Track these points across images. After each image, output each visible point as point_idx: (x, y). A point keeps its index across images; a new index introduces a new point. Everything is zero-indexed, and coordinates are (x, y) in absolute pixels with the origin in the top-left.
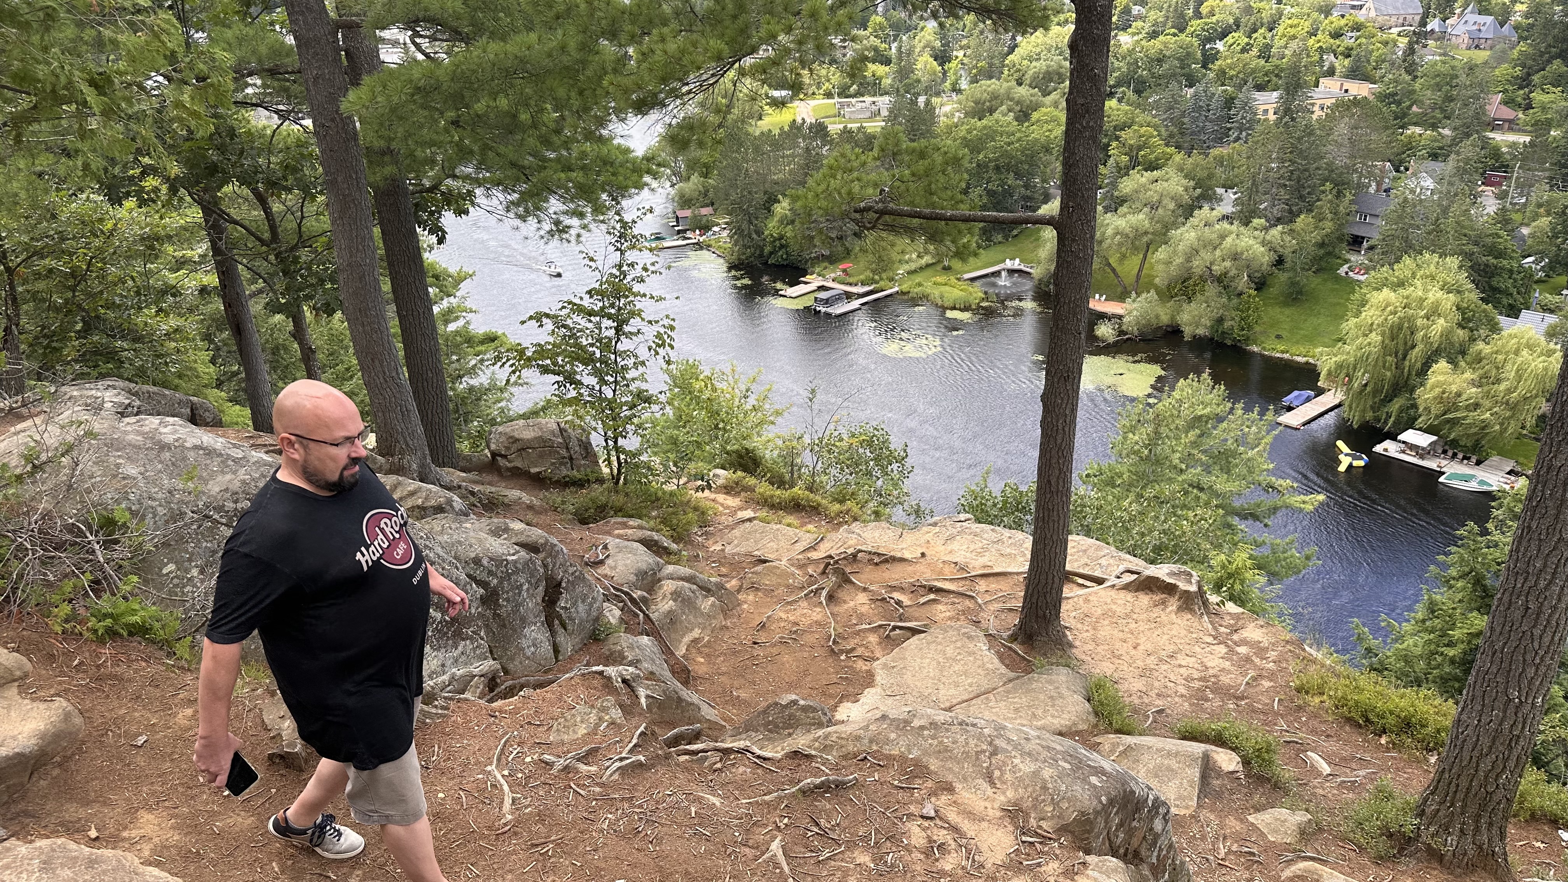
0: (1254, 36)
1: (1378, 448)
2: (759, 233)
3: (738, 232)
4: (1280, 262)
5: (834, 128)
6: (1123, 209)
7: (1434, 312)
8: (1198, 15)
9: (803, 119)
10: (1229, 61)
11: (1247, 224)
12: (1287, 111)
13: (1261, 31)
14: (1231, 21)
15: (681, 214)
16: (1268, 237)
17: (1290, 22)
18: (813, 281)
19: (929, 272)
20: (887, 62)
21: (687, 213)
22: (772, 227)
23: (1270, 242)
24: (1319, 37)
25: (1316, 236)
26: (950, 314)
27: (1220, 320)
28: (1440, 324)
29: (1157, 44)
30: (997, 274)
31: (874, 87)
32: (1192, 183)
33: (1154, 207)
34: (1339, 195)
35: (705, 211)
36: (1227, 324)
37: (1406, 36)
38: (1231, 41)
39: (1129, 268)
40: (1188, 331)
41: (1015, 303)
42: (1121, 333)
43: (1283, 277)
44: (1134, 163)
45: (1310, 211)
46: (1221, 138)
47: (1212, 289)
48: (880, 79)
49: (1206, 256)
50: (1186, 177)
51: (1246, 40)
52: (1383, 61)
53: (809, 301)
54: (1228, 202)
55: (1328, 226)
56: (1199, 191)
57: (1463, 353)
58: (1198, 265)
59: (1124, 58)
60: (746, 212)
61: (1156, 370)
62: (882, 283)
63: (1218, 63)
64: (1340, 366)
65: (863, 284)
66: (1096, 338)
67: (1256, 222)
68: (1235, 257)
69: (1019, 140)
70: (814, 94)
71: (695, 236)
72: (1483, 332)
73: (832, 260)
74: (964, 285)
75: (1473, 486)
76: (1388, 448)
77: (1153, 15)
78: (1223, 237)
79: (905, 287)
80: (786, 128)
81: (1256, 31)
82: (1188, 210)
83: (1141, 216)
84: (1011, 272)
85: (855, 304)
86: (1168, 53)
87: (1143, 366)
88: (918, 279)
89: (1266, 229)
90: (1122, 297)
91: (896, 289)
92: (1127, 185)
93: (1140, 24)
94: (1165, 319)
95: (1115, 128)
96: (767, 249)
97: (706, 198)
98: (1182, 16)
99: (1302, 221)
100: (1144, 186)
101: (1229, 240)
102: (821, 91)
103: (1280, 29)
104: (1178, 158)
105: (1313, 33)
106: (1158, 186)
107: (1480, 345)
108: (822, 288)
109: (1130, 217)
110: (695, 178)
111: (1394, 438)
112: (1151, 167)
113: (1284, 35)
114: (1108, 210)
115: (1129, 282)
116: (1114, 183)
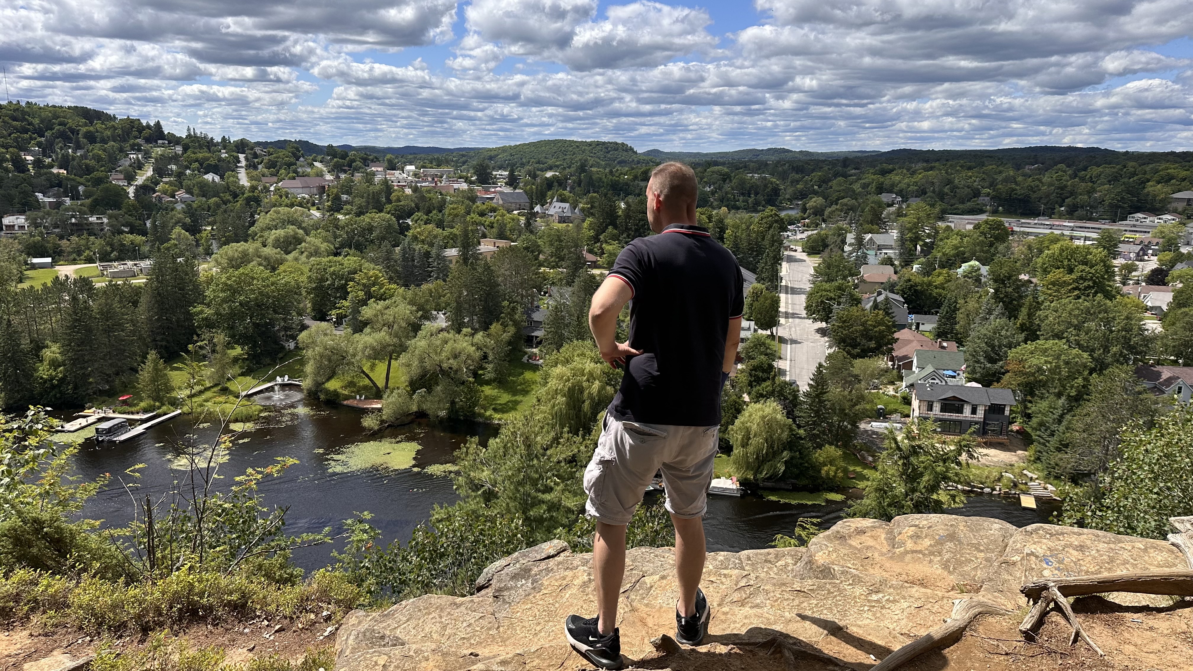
0: (431, 215)
4: (485, 358)
5: (100, 284)
7: (591, 377)
9: (66, 276)
10: (419, 230)
11: (459, 332)
12: (465, 260)
13: (434, 212)
14: (413, 205)
16: (475, 340)
17: (452, 206)
18: (92, 414)
19: (208, 394)
20: (144, 233)
23: (477, 344)
24: (472, 215)
25: (505, 338)
26: (233, 427)
27: (453, 403)
30: (270, 389)
31: (134, 253)
32: (414, 308)
33: (390, 326)
34: (514, 309)
36: (459, 405)
38: (416, 218)
39: (379, 374)
40: (433, 414)
42: (383, 422)
43: (490, 368)
44: (369, 295)
45: (498, 321)
46: (427, 277)
47: (444, 382)
48: (139, 246)
49: (436, 358)
50: (409, 304)
51: (426, 217)
53: (90, 433)
56: (421, 313)
58: (431, 364)
61: (414, 447)
62: (164, 408)
63: (411, 231)
65: (145, 411)
66: (363, 428)
68: (456, 357)
69: (272, 284)
70: (75, 260)
73: (110, 393)
74: (242, 402)
77: (358, 201)
78: (444, 343)
79: (187, 409)
81: (431, 212)
83: (383, 333)
85: (140, 429)
86: (375, 224)
87: (404, 445)
88: (198, 400)
89: (473, 335)
90: (377, 395)
91: (179, 411)
92: (367, 312)
93: (349, 207)
94: (415, 408)
98: (378, 201)
99: (495, 327)
100: (380, 311)
101: (449, 344)
103: (446, 211)
104: (400, 291)
105: (468, 213)
106: (390, 312)
108: (100, 420)
112: (382, 299)
113: (450, 214)
114: (355, 331)
115: (381, 384)
116: (356, 311)
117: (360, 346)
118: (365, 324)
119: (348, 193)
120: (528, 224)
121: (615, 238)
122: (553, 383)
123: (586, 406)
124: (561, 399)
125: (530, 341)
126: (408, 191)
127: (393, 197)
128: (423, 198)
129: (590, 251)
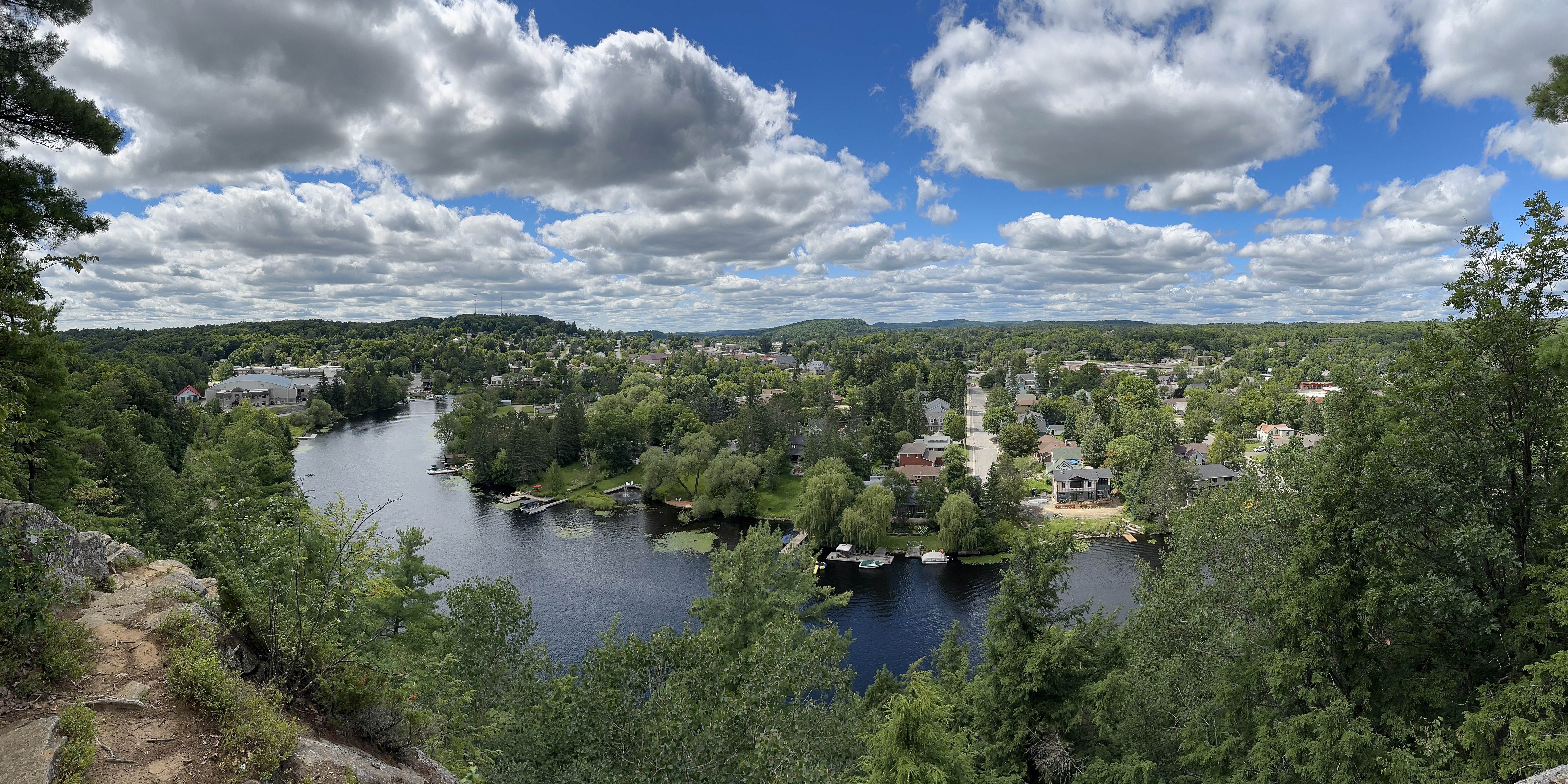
0: (730, 374)
1: (828, 557)
2: (489, 467)
3: (477, 466)
4: (763, 472)
5: (532, 417)
6: (683, 453)
7: (837, 484)
8: (704, 366)
10: (722, 385)
11: (744, 454)
12: (750, 402)
13: (733, 372)
14: (719, 368)
15: (448, 456)
16: (755, 460)
17: (744, 368)
18: (519, 495)
19: (585, 490)
20: (560, 388)
21: (451, 456)
22: (497, 465)
23: (757, 462)
24: (758, 373)
25: (777, 457)
26: (597, 513)
27: (740, 505)
28: (841, 489)
29: (688, 379)
30: (622, 490)
31: (553, 399)
32: (715, 437)
33: (699, 450)
34: (783, 437)
35: (460, 456)
36: (744, 506)
37: (792, 371)
38: (721, 376)
39: (691, 483)
40: (726, 513)
41: (633, 506)
42: (692, 517)
43: (766, 479)
44: (685, 429)
45: (772, 445)
46: (724, 417)
47: (734, 490)
48: (556, 395)
49: (728, 472)
50: (712, 435)
51: (727, 376)
52: (785, 381)
53: (516, 506)
54: (734, 446)
55: (781, 452)
56: (719, 441)
57: (853, 500)
58: (725, 477)
60: (482, 456)
61: (713, 536)
62: (558, 496)
63: (717, 386)
64: (802, 519)
65: (547, 497)
66: (679, 522)
67: (749, 453)
68: (742, 472)
71: (454, 469)
72: (859, 489)
73: (530, 483)
74: (604, 497)
75: (874, 565)
76: (832, 556)
78: (734, 462)
79: (571, 498)
81: (730, 372)
82: (716, 451)
83: (693, 455)
84: (630, 488)
85: (543, 507)
87: (705, 535)
88: (578, 493)
89: (754, 456)
90: (689, 498)
91: (566, 499)
92: (684, 441)
94: (713, 508)
96: (493, 477)
97: (462, 449)
98: (697, 367)
99: (769, 450)
100: (692, 440)
101: (738, 463)
103: (741, 371)
104: (706, 426)
106: (699, 440)
107: (859, 495)
108: (523, 499)
109: (688, 456)
110: (457, 439)
111: (834, 550)
112: (694, 431)
113: (743, 373)
114: (676, 454)
115: (692, 490)
116: (677, 441)
117: (679, 464)
118: (682, 449)
119: (679, 362)
120: (795, 377)
121: (853, 383)
122: (810, 490)
123: (834, 505)
124: (816, 501)
125: (794, 458)
126: (716, 359)
127: (707, 364)
128: (726, 364)
129: (837, 393)
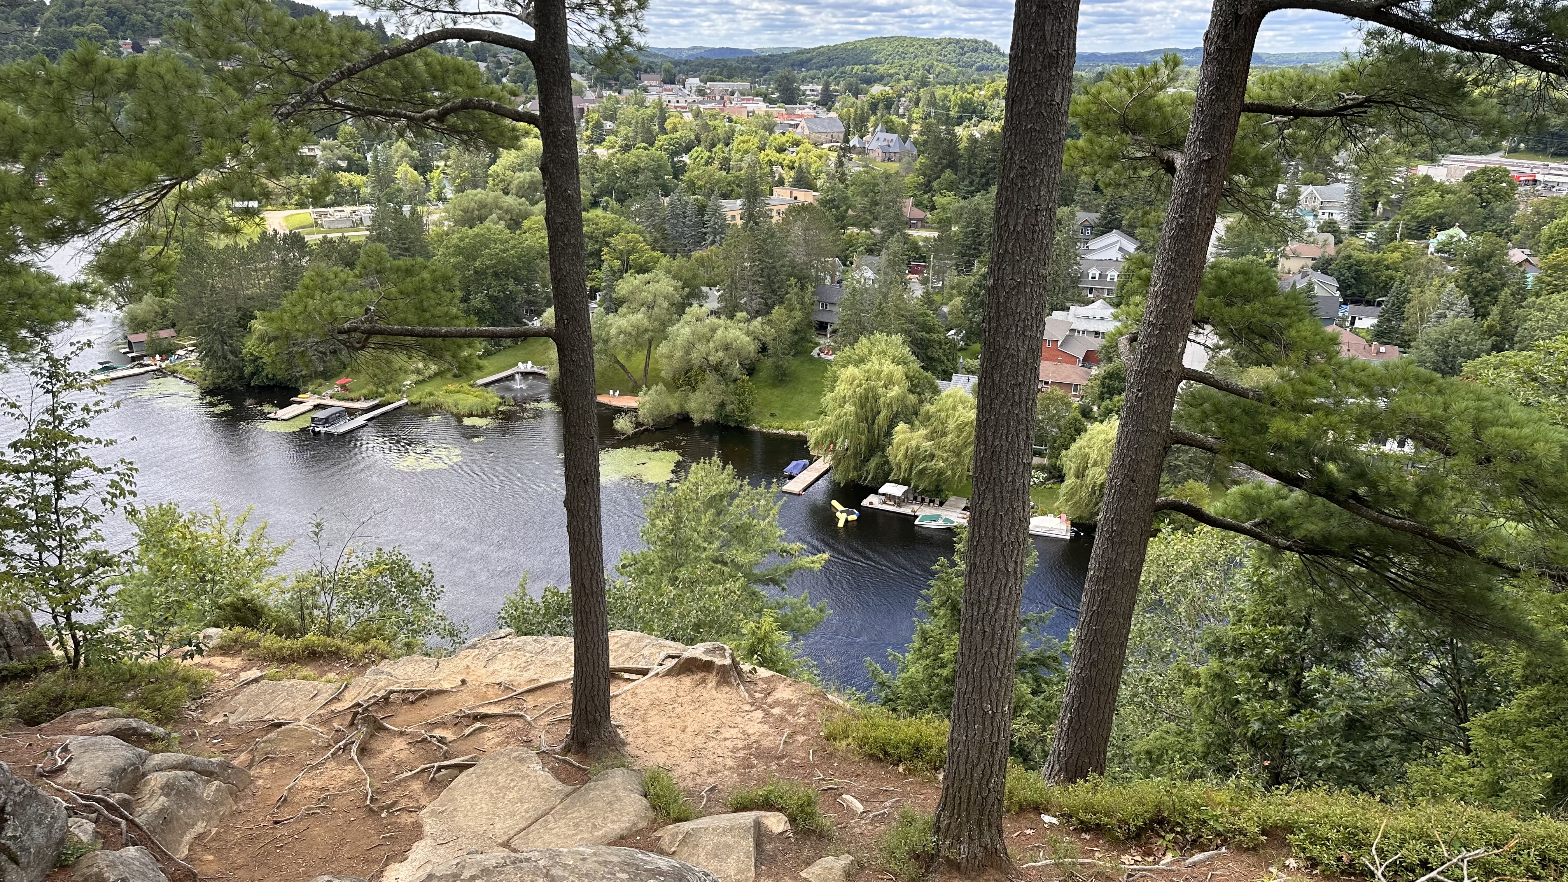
0: (714, 150)
1: (865, 503)
2: (235, 352)
3: (209, 354)
4: (764, 349)
5: (313, 238)
6: (623, 310)
7: (890, 382)
8: (663, 131)
9: (275, 230)
10: (696, 173)
12: (751, 217)
13: (719, 146)
14: (693, 137)
15: (133, 338)
16: (751, 328)
17: (741, 138)
19: (438, 380)
20: (364, 171)
21: (143, 337)
22: (250, 345)
23: (753, 332)
24: (768, 151)
25: (789, 325)
27: (722, 405)
28: (896, 392)
29: (630, 156)
30: (511, 378)
31: (352, 196)
32: (680, 283)
33: (651, 307)
34: (803, 288)
35: (163, 334)
36: (729, 408)
37: (835, 150)
38: (696, 155)
39: (636, 364)
40: (696, 417)
42: (638, 424)
43: (768, 362)
44: (626, 266)
45: (782, 303)
46: (699, 241)
47: (711, 378)
48: (358, 188)
49: (702, 348)
50: (674, 278)
51: (708, 154)
52: (821, 172)
53: (305, 422)
54: (713, 298)
55: (798, 315)
56: (687, 290)
57: (916, 413)
58: (696, 356)
59: (603, 170)
60: (217, 332)
62: (388, 396)
63: (687, 174)
64: (825, 436)
65: (366, 398)
66: (615, 432)
67: (740, 315)
68: (727, 347)
69: (514, 247)
70: (284, 204)
71: (156, 362)
72: (927, 395)
73: (327, 376)
74: (478, 391)
75: (940, 524)
76: (872, 501)
77: (623, 130)
78: (714, 330)
79: (415, 398)
80: (256, 240)
81: (715, 146)
82: (680, 308)
83: (640, 316)
84: (525, 375)
86: (642, 165)
87: (662, 454)
88: (428, 388)
89: (748, 321)
90: (634, 391)
91: (405, 401)
93: (612, 138)
94: (675, 408)
95: (604, 234)
96: (248, 370)
97: (164, 318)
98: (650, 131)
99: (777, 312)
100: (638, 287)
101: (719, 332)
102: (293, 201)
103: (735, 145)
105: (762, 148)
106: (651, 287)
107: (927, 406)
109: (630, 316)
110: (148, 298)
111: (876, 492)
113: (738, 150)
114: (608, 310)
115: (638, 377)
116: (611, 286)
117: (613, 331)
118: (620, 302)
120: (840, 163)
121: (952, 187)
123: (882, 418)
124: (849, 408)
125: (821, 329)
129: (918, 205)
